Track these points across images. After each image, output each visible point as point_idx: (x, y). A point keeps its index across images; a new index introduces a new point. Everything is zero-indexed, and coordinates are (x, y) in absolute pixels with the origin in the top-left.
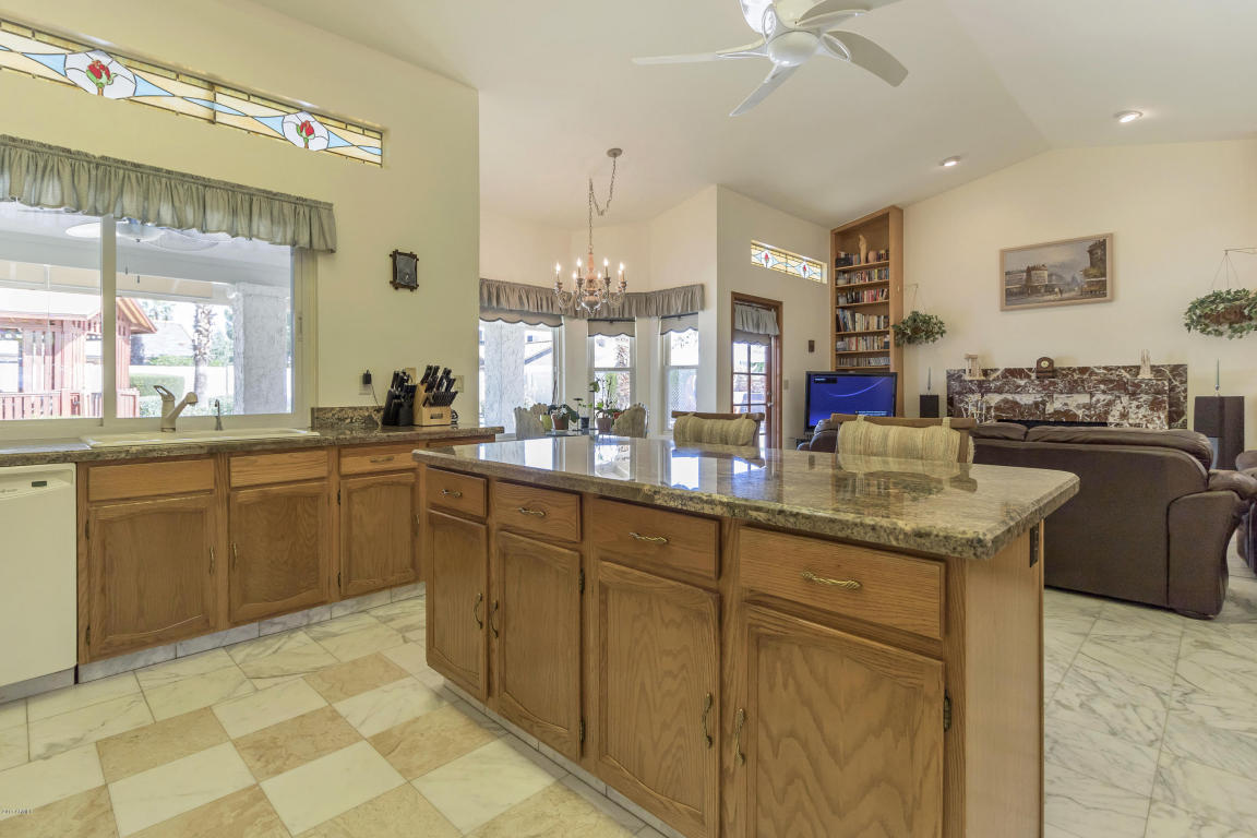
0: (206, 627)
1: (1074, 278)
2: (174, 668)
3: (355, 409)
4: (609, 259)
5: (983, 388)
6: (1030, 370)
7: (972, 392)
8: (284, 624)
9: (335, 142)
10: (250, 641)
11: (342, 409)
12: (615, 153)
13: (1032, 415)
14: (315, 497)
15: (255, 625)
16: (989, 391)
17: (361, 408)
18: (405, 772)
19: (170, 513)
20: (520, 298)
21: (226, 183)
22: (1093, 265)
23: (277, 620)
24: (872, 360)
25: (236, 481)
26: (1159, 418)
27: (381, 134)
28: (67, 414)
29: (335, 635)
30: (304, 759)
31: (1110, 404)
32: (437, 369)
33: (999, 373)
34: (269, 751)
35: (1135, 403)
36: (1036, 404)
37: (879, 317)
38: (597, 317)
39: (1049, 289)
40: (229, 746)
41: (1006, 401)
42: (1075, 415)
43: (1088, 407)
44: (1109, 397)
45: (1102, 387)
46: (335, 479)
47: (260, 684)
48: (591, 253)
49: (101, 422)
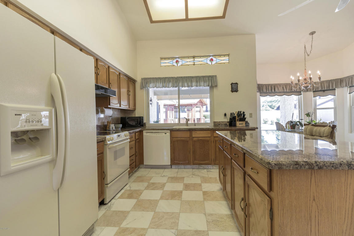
0: (189, 164)
2: (184, 170)
3: (222, 122)
4: (310, 71)
8: (203, 167)
9: (218, 61)
10: (197, 169)
11: (219, 122)
12: (312, 33)
14: (208, 141)
15: (198, 165)
17: (224, 122)
18: (204, 199)
19: (183, 141)
20: (283, 88)
21: (195, 76)
23: (202, 165)
25: (193, 136)
27: (229, 55)
28: (193, 122)
29: (211, 172)
30: (191, 190)
32: (241, 112)
34: (187, 187)
38: (317, 90)
40: (182, 184)
46: (212, 138)
47: (193, 176)
48: (305, 70)
49: (178, 124)
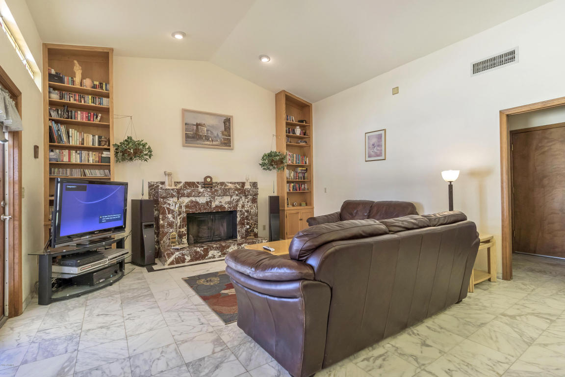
1: (217, 134)
5: (180, 194)
6: (198, 183)
7: (173, 196)
13: (205, 209)
16: (183, 195)
22: (225, 129)
24: (87, 171)
26: (255, 206)
31: (238, 201)
33: (182, 184)
35: (247, 200)
36: (207, 203)
37: (93, 136)
39: (207, 138)
41: (192, 202)
42: (225, 208)
43: (229, 203)
44: (238, 197)
45: (237, 192)
